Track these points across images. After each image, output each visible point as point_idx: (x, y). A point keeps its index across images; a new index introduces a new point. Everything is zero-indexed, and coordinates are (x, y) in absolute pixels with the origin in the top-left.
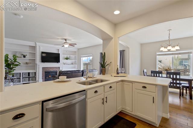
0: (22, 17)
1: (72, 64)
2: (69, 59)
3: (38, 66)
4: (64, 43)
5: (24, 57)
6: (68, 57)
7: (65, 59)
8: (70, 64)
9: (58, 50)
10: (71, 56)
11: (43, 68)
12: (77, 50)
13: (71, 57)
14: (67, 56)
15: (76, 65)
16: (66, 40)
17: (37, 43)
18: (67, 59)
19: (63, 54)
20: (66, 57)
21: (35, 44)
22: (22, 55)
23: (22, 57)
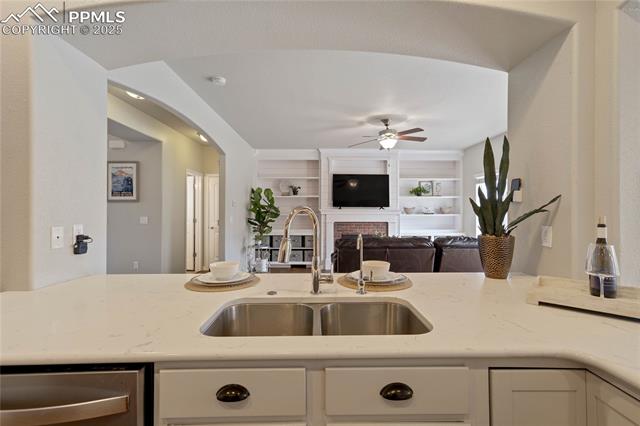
0: (223, 80)
1: (441, 211)
2: (424, 191)
3: (323, 217)
4: (381, 133)
5: (295, 193)
6: (423, 184)
7: (411, 192)
8: (431, 210)
9: (385, 162)
10: (437, 180)
11: (337, 225)
12: (462, 154)
13: (435, 184)
14: (420, 183)
15: (459, 217)
16: (385, 121)
17: (321, 150)
18: (418, 192)
19: (401, 176)
20: (416, 186)
21: (317, 155)
22: (291, 187)
23: (288, 194)
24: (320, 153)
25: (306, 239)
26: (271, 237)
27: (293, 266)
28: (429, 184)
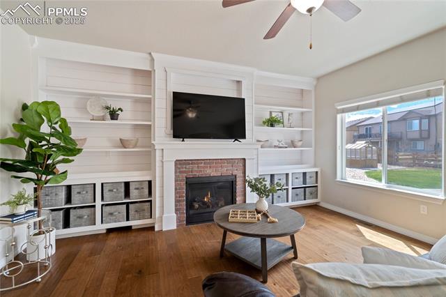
1: (292, 144)
2: (279, 122)
5: (114, 115)
6: (274, 115)
7: (264, 123)
8: (284, 143)
9: (239, 82)
11: (179, 163)
13: (285, 115)
14: (271, 112)
15: (310, 151)
17: (154, 56)
18: (272, 123)
19: (256, 102)
20: (268, 117)
21: (148, 62)
22: (107, 108)
23: (103, 119)
24: (152, 60)
25: (132, 187)
26: (69, 188)
27: (110, 231)
28: (280, 115)
